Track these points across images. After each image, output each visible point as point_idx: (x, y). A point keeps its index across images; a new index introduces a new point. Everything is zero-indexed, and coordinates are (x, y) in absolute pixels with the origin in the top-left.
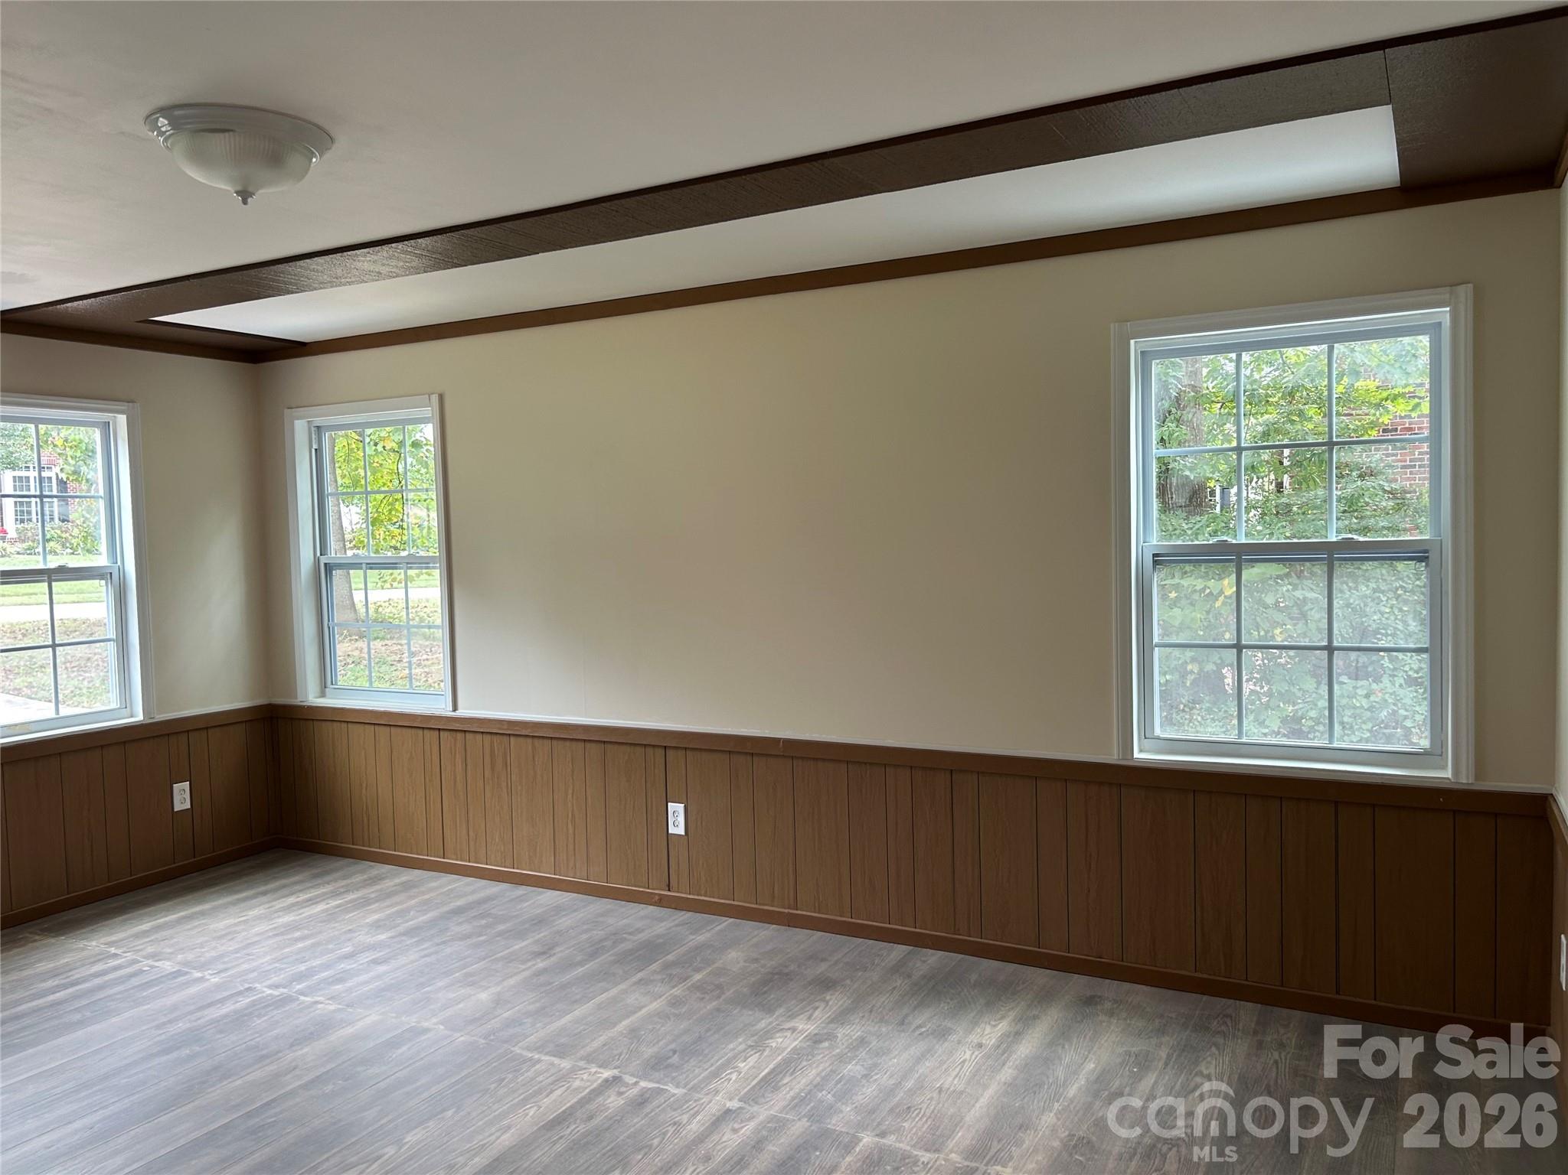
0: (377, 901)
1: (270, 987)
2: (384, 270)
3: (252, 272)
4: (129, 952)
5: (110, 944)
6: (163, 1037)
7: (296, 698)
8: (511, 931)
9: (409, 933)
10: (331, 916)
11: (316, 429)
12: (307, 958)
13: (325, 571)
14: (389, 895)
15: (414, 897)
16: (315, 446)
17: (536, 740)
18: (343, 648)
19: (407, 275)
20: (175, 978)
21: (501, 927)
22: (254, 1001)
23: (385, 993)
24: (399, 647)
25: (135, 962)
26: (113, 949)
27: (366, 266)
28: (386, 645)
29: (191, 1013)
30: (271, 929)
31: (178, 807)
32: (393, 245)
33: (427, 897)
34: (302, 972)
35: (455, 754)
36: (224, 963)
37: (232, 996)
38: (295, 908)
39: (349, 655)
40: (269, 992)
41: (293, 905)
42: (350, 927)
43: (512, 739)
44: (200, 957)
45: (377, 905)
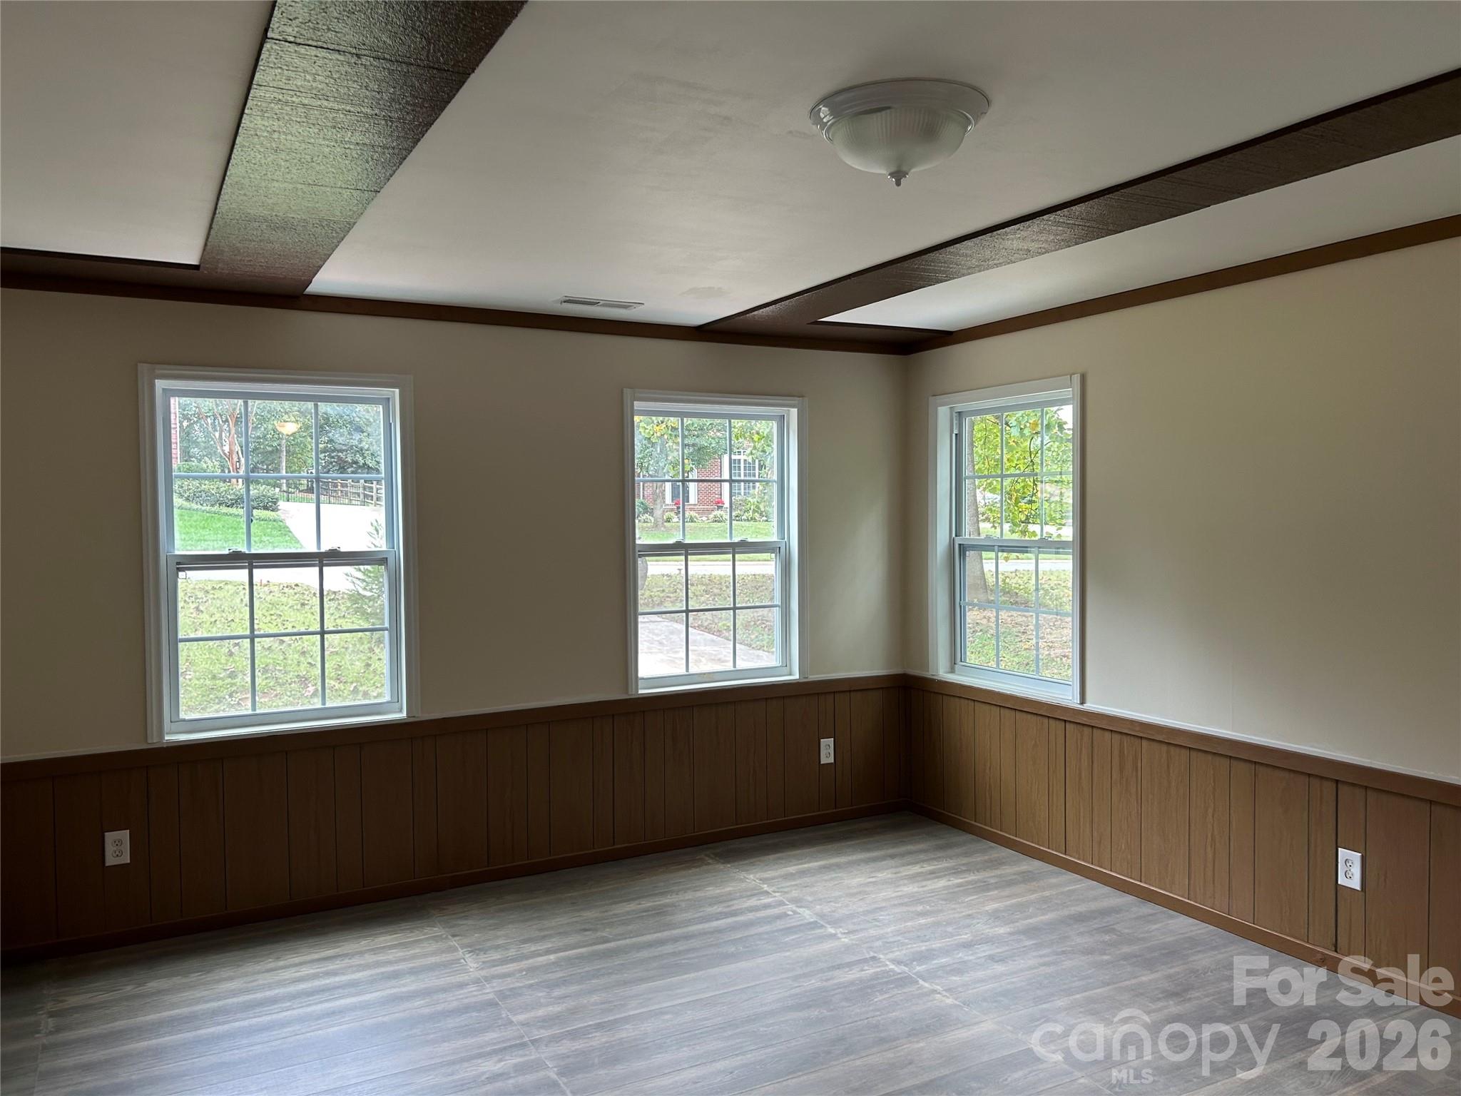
0: (996, 888)
1: (893, 961)
2: (1034, 246)
3: (906, 264)
4: (778, 892)
5: (764, 880)
6: (798, 990)
7: (928, 671)
8: (1136, 956)
9: (1030, 932)
10: (952, 896)
11: (957, 414)
12: (927, 937)
13: (959, 552)
14: (1010, 883)
15: (1034, 891)
16: (956, 431)
17: (1172, 749)
18: (972, 616)
19: (1056, 250)
20: (813, 929)
21: (1126, 949)
22: (877, 973)
23: (1002, 999)
24: (1024, 618)
25: (781, 903)
26: (766, 886)
27: (1016, 244)
28: (1012, 616)
29: (822, 971)
30: (897, 897)
31: (824, 760)
32: (1045, 217)
33: (1047, 893)
34: (922, 951)
35: (1081, 749)
36: (854, 924)
37: (859, 962)
38: (920, 879)
39: (977, 623)
40: (892, 966)
41: (919, 874)
42: (970, 912)
43: (1145, 743)
44: (834, 912)
45: (996, 892)
